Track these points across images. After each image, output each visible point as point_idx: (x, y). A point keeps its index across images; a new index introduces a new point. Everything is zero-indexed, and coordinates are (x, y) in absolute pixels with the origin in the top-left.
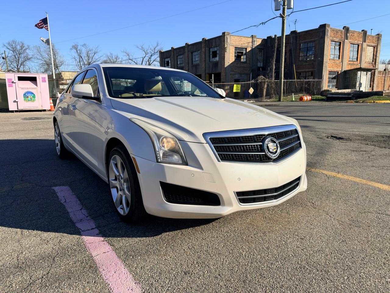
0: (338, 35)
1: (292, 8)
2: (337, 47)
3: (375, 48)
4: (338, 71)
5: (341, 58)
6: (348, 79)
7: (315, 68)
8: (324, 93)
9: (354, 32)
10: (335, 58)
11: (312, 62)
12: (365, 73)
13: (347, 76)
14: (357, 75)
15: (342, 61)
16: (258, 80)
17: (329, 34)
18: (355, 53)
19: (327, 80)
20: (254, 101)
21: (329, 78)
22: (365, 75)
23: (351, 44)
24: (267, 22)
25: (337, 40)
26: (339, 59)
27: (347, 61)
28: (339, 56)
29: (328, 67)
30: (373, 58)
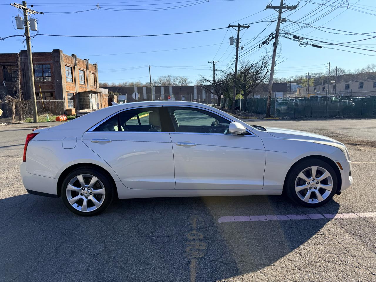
0: (69, 61)
1: (36, 30)
2: (70, 72)
3: (95, 74)
4: (73, 93)
5: (74, 81)
6: (82, 100)
7: (55, 90)
8: (67, 112)
9: (80, 60)
10: (70, 81)
11: (51, 83)
12: (94, 95)
13: (81, 97)
14: (89, 96)
15: (75, 84)
16: (6, 101)
17: (63, 59)
18: (83, 78)
19: (67, 100)
20: (6, 124)
21: (68, 99)
22: (94, 96)
23: (79, 70)
24: (6, 38)
25: (69, 65)
26: (73, 82)
27: (79, 84)
28: (73, 79)
29: (66, 89)
30: (95, 83)
